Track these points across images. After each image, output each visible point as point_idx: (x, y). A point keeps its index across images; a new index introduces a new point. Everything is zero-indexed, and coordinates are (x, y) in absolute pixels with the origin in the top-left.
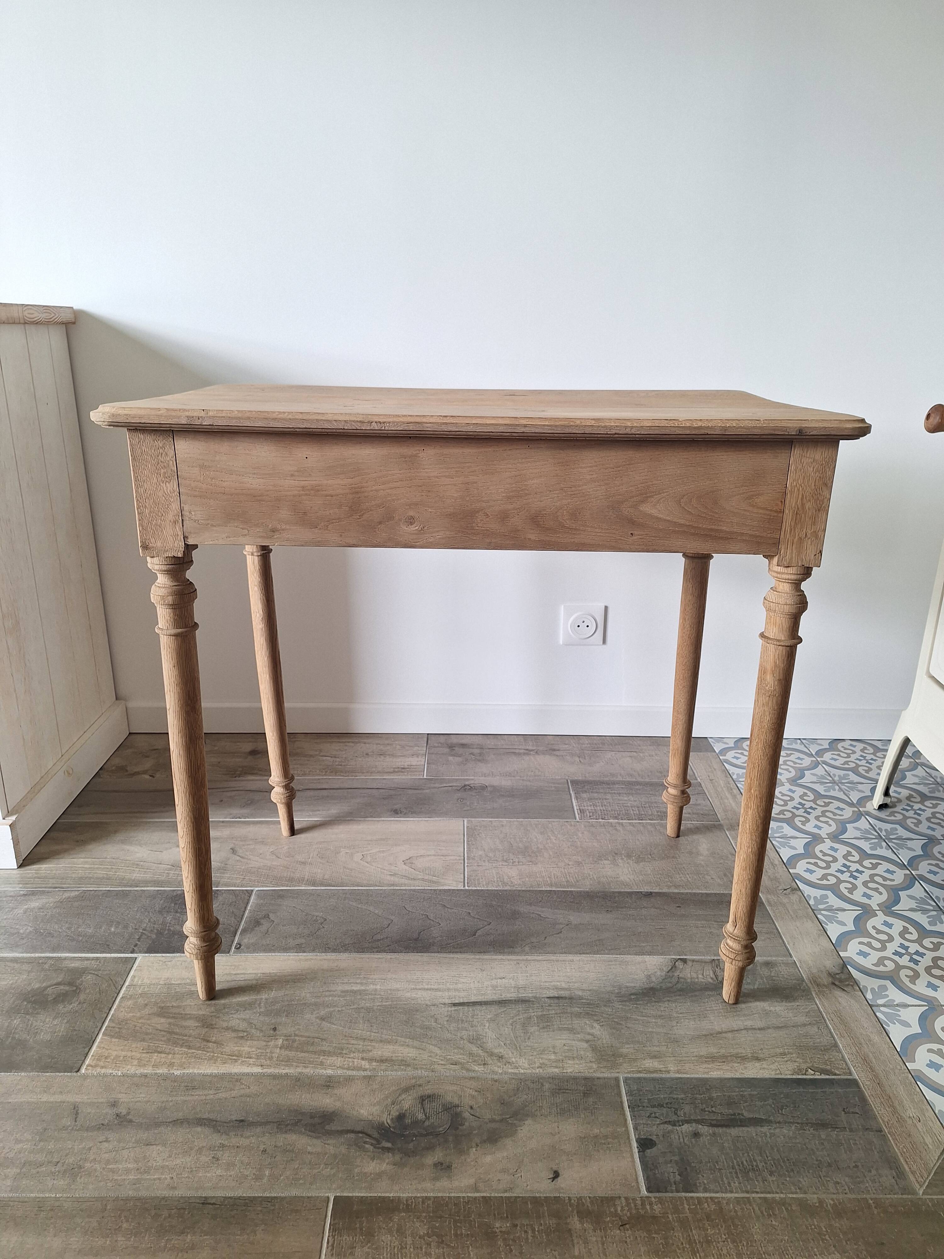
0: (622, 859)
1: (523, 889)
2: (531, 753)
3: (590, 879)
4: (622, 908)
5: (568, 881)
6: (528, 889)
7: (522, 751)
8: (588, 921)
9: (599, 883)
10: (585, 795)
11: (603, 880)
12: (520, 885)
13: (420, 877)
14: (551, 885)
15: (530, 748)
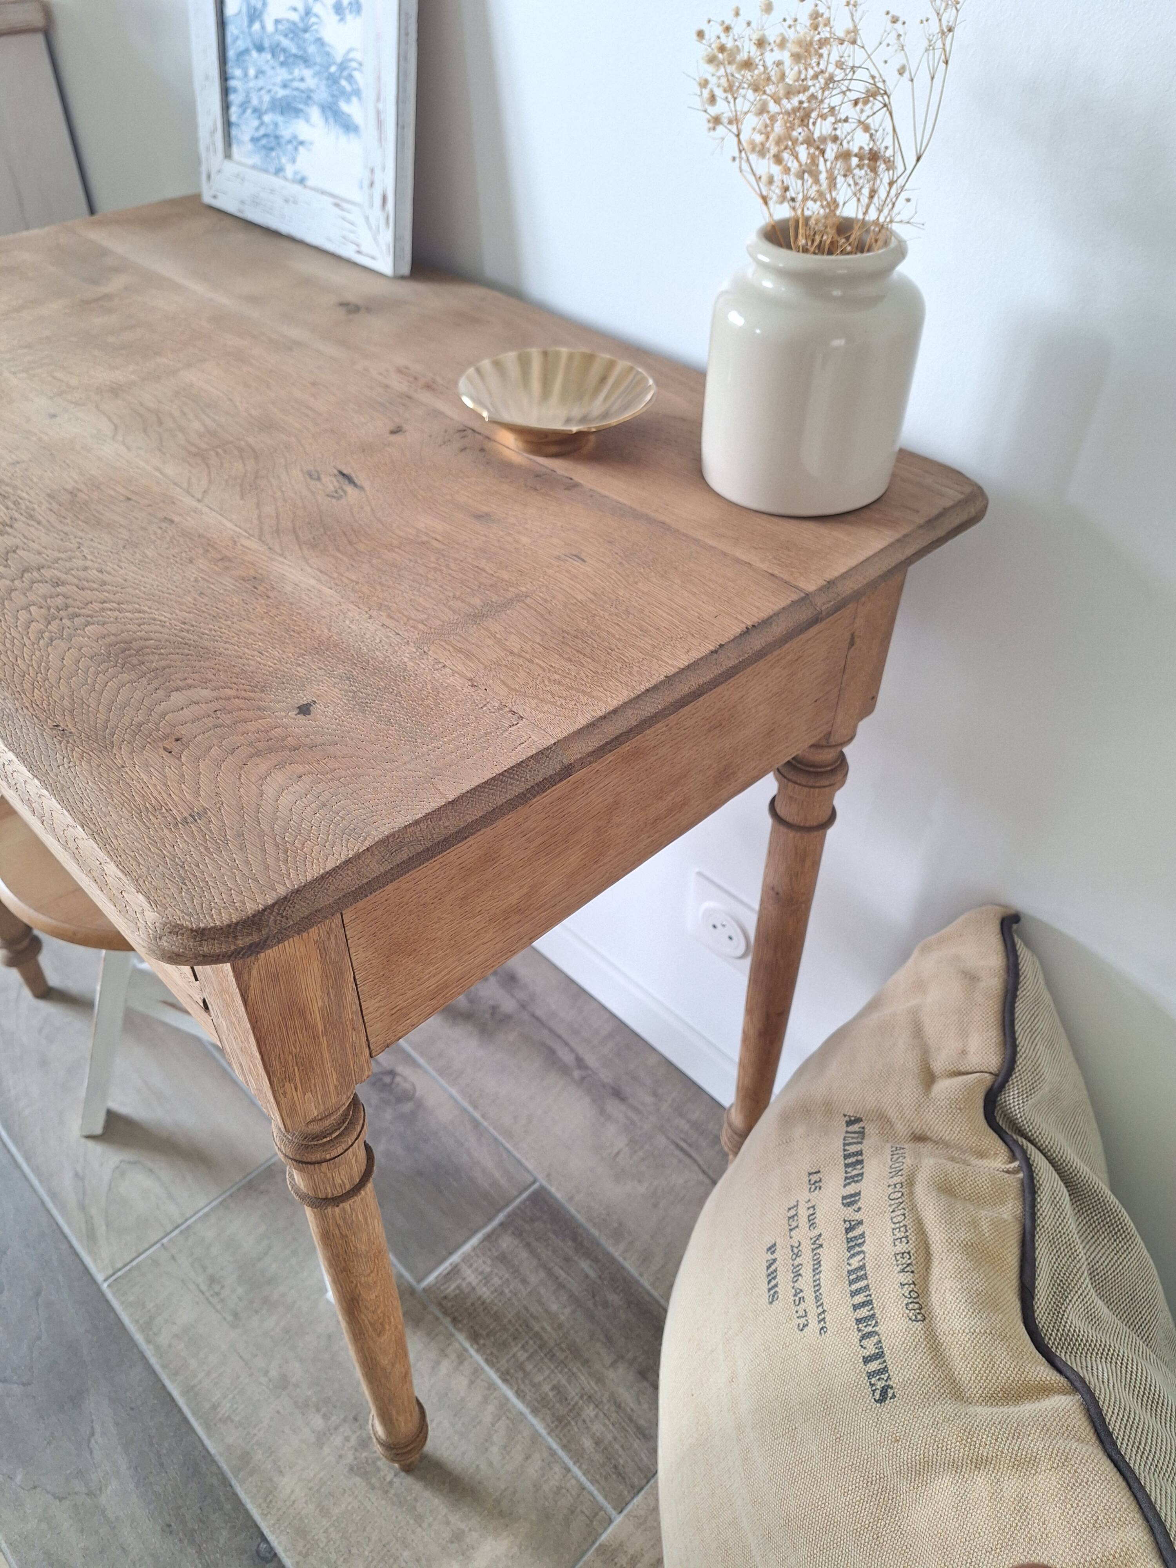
0: (347, 1439)
1: (153, 1360)
2: (577, 1074)
3: (248, 1433)
4: (192, 1542)
5: (215, 1407)
6: (157, 1368)
7: (567, 1058)
8: (117, 1518)
9: (245, 1458)
10: (507, 1242)
11: (259, 1455)
12: (157, 1348)
13: (93, 1211)
14: (189, 1391)
15: (591, 1060)
